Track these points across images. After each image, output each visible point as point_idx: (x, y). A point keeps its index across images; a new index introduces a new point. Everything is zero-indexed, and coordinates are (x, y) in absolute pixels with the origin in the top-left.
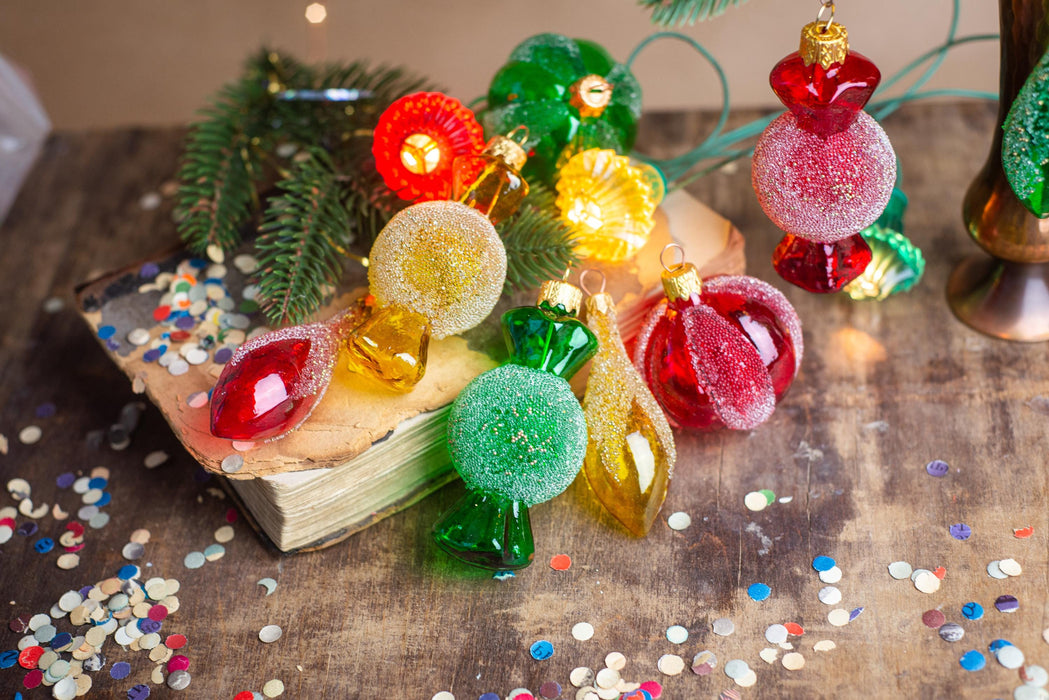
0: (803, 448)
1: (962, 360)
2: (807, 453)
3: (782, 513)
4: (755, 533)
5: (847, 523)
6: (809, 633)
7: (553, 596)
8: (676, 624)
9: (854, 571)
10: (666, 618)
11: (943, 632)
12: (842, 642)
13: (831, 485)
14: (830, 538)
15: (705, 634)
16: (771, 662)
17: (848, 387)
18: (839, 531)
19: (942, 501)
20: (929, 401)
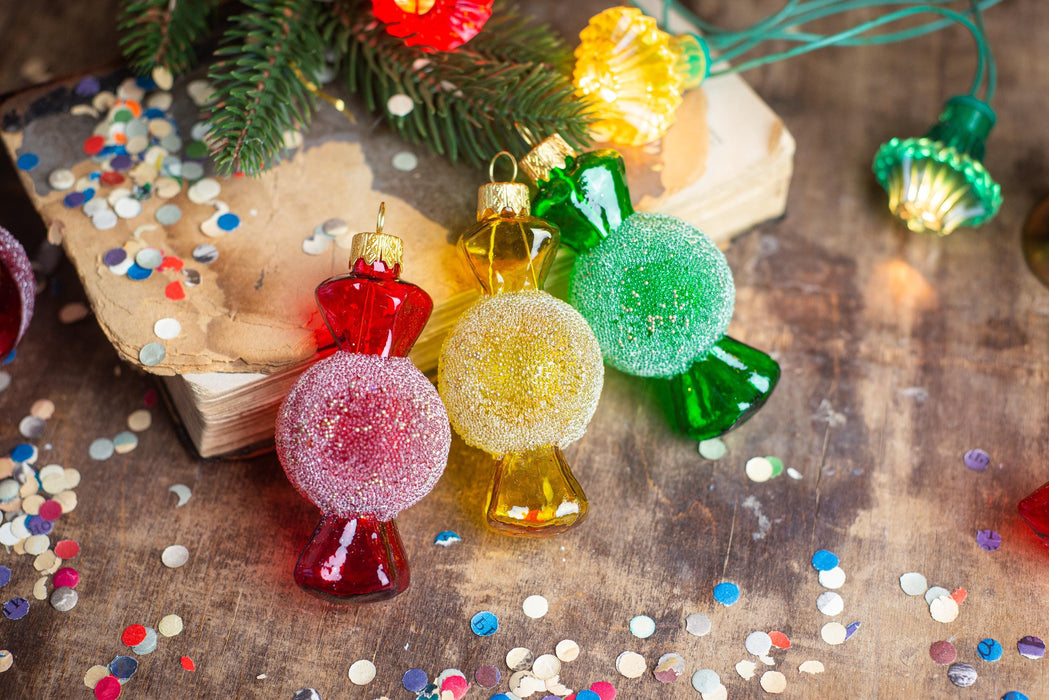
0: (825, 409)
1: (1027, 324)
2: (828, 416)
3: (788, 488)
4: (752, 511)
5: (861, 513)
6: (797, 647)
7: (507, 556)
8: (644, 614)
9: (861, 577)
10: (633, 603)
11: (952, 673)
12: (833, 665)
13: (850, 462)
14: (838, 530)
15: (676, 630)
16: (747, 679)
17: (888, 338)
18: (851, 522)
19: (976, 503)
20: (981, 371)
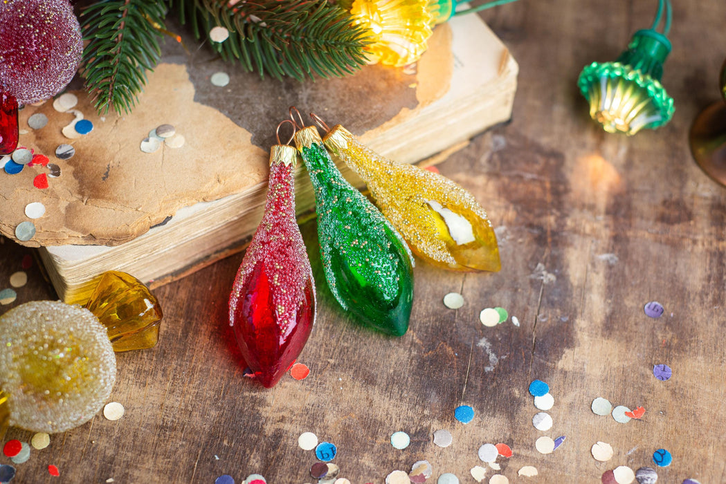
0: (539, 270)
1: (692, 204)
2: (543, 275)
3: (511, 332)
4: (484, 349)
5: (567, 351)
6: (517, 456)
7: (298, 385)
8: (401, 430)
9: (565, 401)
10: (394, 422)
11: (639, 475)
12: (544, 469)
13: (558, 311)
14: (549, 364)
15: (426, 443)
16: (479, 481)
17: (588, 215)
18: (559, 358)
19: (653, 343)
20: (657, 241)
